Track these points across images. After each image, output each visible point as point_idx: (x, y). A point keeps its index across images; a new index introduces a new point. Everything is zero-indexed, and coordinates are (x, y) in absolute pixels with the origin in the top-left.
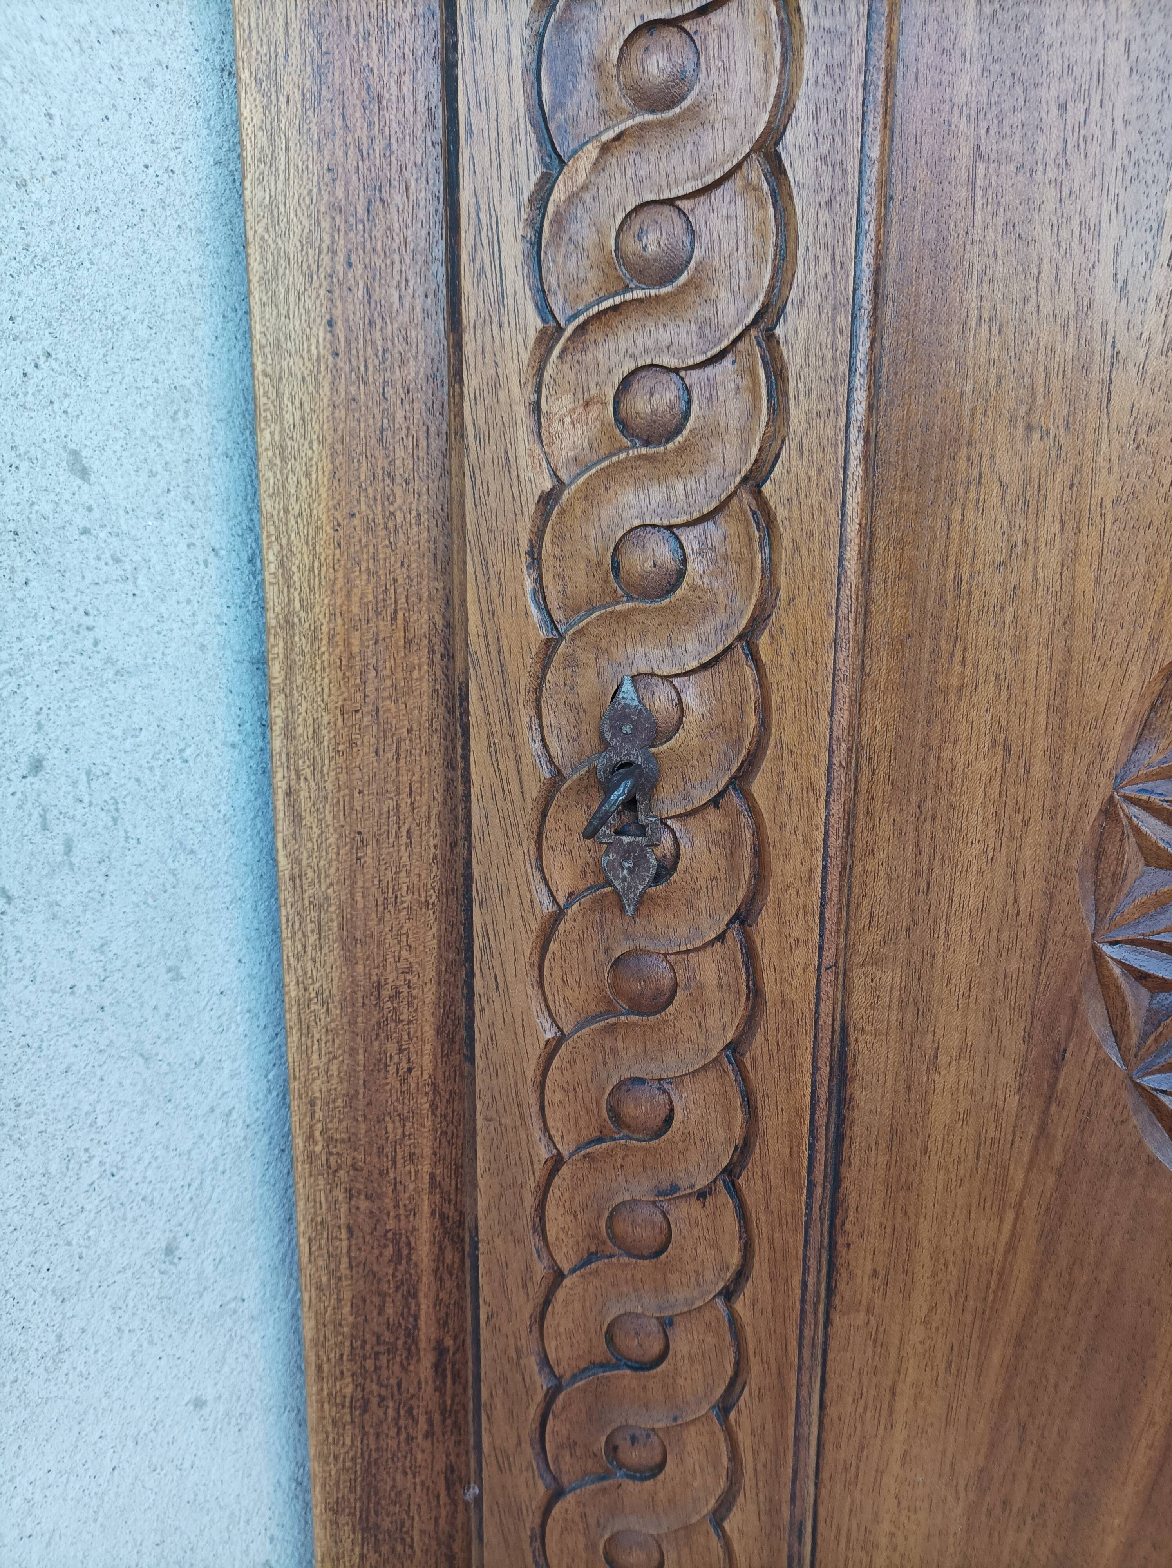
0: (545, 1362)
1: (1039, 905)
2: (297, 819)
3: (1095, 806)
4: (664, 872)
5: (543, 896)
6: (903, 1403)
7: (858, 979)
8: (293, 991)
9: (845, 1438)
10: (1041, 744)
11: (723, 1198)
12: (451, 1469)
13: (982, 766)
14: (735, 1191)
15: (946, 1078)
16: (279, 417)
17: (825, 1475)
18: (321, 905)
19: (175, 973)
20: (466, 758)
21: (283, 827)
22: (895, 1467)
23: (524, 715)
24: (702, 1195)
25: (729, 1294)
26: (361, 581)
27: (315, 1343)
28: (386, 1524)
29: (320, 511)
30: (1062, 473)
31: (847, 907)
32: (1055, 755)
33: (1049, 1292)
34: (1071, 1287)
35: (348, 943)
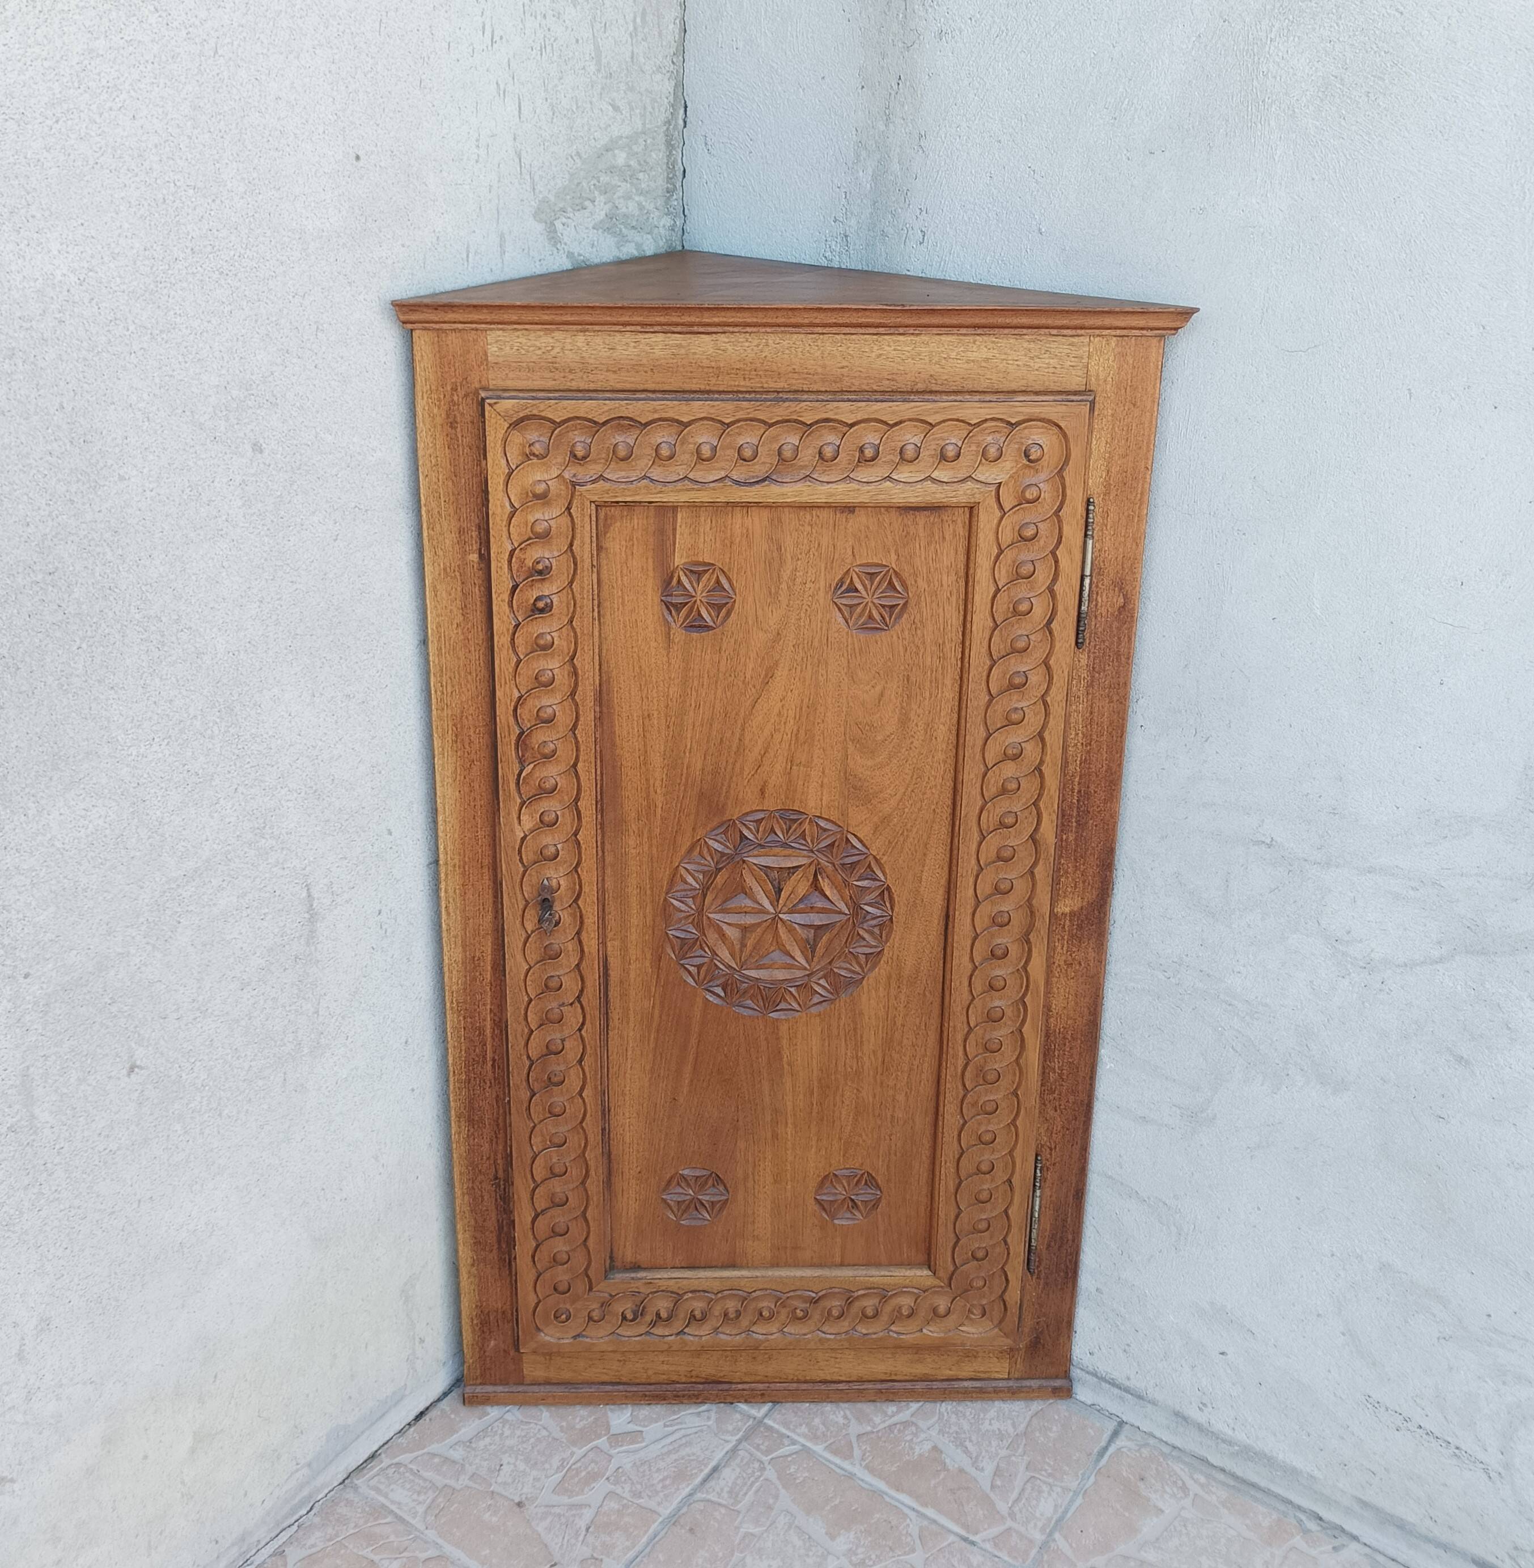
0: (528, 1057)
1: (651, 923)
2: (448, 914)
4: (557, 923)
5: (523, 933)
6: (630, 1053)
7: (609, 944)
8: (446, 961)
11: (577, 1004)
12: (498, 1096)
13: (635, 892)
14: (580, 1002)
15: (632, 967)
16: (444, 813)
18: (455, 937)
20: (502, 898)
21: (444, 916)
23: (517, 888)
24: (571, 1004)
25: (580, 1030)
26: (468, 852)
27: (453, 1065)
28: (476, 1118)
29: (456, 836)
31: (604, 927)
32: (651, 888)
33: (664, 1017)
34: (669, 1015)
35: (464, 946)
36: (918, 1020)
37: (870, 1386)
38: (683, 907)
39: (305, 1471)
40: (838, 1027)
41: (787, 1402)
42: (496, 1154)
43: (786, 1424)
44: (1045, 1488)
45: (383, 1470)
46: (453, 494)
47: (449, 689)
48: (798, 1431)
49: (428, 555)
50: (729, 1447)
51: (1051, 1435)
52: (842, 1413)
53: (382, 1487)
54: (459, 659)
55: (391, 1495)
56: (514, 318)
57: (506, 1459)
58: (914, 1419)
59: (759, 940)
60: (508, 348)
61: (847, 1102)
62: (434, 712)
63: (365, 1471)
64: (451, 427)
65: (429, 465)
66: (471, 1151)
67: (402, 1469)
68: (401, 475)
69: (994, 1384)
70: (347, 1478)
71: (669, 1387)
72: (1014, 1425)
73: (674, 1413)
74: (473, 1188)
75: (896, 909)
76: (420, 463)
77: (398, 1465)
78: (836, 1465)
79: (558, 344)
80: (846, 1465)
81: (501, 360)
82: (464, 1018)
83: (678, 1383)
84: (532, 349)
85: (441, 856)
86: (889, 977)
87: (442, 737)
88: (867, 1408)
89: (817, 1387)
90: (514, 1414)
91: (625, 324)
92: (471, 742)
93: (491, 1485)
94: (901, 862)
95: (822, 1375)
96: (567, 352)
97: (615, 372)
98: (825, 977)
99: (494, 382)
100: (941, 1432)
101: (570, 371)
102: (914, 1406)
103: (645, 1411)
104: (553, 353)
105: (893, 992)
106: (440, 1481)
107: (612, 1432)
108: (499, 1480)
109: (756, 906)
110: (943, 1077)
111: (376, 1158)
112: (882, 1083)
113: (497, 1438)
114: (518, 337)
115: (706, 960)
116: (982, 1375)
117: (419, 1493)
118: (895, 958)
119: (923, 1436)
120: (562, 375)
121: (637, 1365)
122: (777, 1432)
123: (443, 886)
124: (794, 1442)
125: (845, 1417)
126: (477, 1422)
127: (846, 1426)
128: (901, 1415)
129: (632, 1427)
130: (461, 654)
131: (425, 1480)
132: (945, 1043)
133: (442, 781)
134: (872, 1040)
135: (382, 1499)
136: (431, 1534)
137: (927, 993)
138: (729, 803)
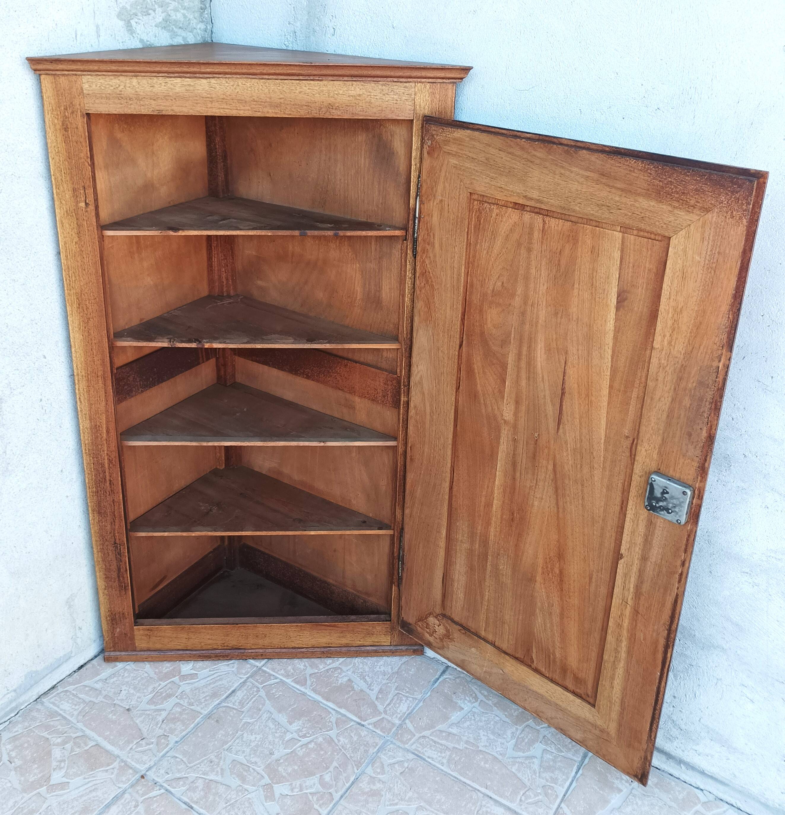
2: (81, 402)
8: (81, 428)
12: (114, 500)
16: (75, 347)
18: (85, 414)
19: (60, 427)
21: (79, 403)
26: (89, 369)
27: (88, 483)
28: (103, 512)
29: (82, 360)
35: (90, 419)
37: (319, 650)
39: (13, 694)
41: (275, 659)
42: (114, 531)
43: (273, 670)
44: (404, 699)
45: (58, 694)
46: (69, 169)
47: (73, 279)
48: (279, 672)
49: (57, 203)
50: (243, 680)
51: (411, 673)
52: (303, 664)
53: (56, 702)
54: (78, 262)
55: (61, 707)
56: (96, 68)
57: (124, 688)
58: (340, 666)
60: (94, 86)
62: (66, 291)
63: (49, 695)
64: (66, 131)
65: (54, 152)
66: (101, 529)
67: (68, 694)
68: (40, 158)
69: (382, 648)
70: (38, 698)
71: (212, 652)
72: (392, 668)
73: (215, 665)
74: (103, 548)
76: (49, 151)
77: (67, 691)
78: (297, 689)
79: (122, 84)
80: (302, 689)
81: (90, 92)
82: (93, 458)
83: (217, 649)
84: (108, 86)
85: (75, 371)
87: (72, 305)
88: (316, 661)
89: (290, 650)
90: (130, 666)
91: (159, 72)
92: (87, 308)
93: (114, 701)
95: (294, 645)
96: (127, 88)
97: (154, 100)
99: (88, 105)
100: (354, 672)
101: (130, 99)
102: (341, 660)
103: (200, 664)
104: (120, 88)
106: (87, 699)
107: (182, 674)
108: (119, 698)
111: (46, 532)
113: (120, 678)
114: (99, 79)
116: (377, 644)
117: (76, 705)
119: (344, 674)
120: (125, 101)
121: (196, 640)
122: (268, 673)
123: (77, 387)
124: (276, 678)
125: (305, 666)
126: (111, 670)
127: (305, 670)
128: (334, 664)
129: (193, 672)
130: (79, 259)
131: (80, 698)
133: (73, 329)
135: (56, 708)
136: (80, 725)
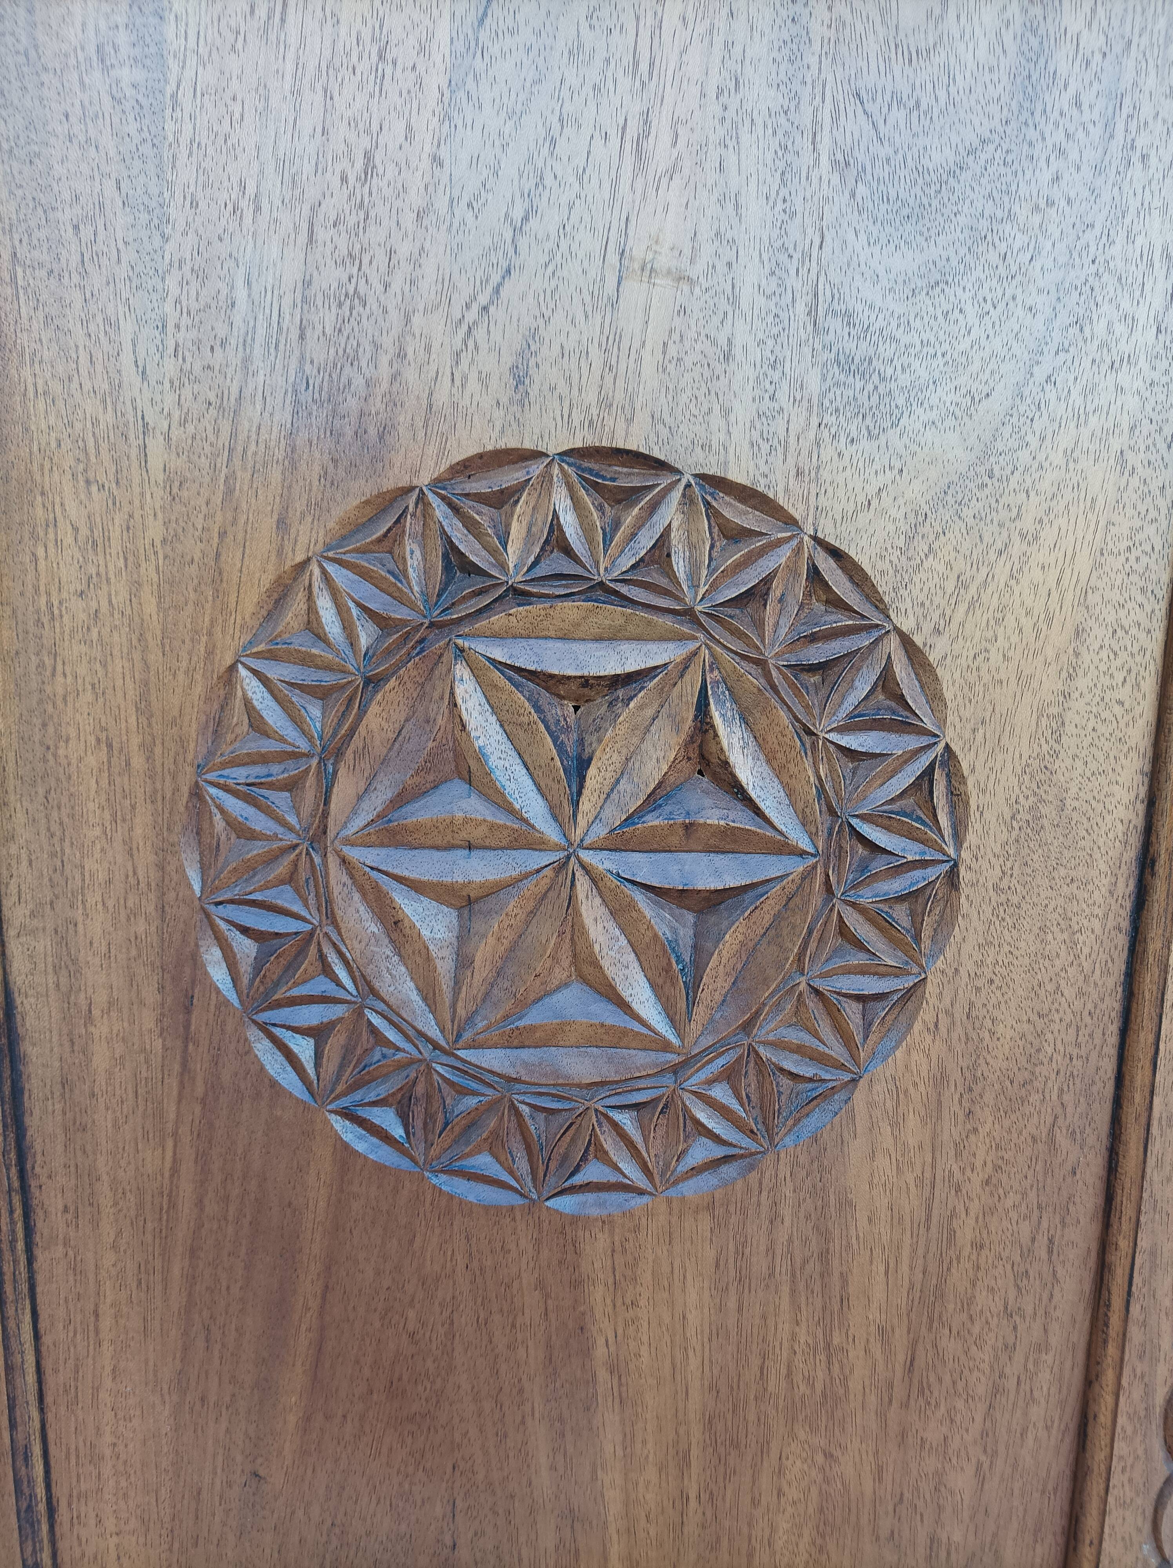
1: (154, 874)
3: (185, 790)
6: (106, 1323)
9: (61, 1362)
10: (135, 740)
13: (91, 760)
15: (101, 1029)
17: (49, 1399)
22: (108, 1383)
30: (119, 519)
32: (148, 749)
33: (212, 1207)
34: (226, 1199)
36: (1025, 1229)
38: (259, 822)
40: (770, 1250)
59: (513, 947)
61: (793, 1493)
75: (971, 838)
86: (940, 1080)
94: (995, 657)
98: (730, 1075)
105: (950, 1131)
109: (501, 819)
110: (1104, 1418)
112: (903, 1435)
115: (338, 1011)
118: (959, 1014)
132: (1117, 1302)
134: (878, 1293)
137: (1061, 1138)
138: (403, 418)
